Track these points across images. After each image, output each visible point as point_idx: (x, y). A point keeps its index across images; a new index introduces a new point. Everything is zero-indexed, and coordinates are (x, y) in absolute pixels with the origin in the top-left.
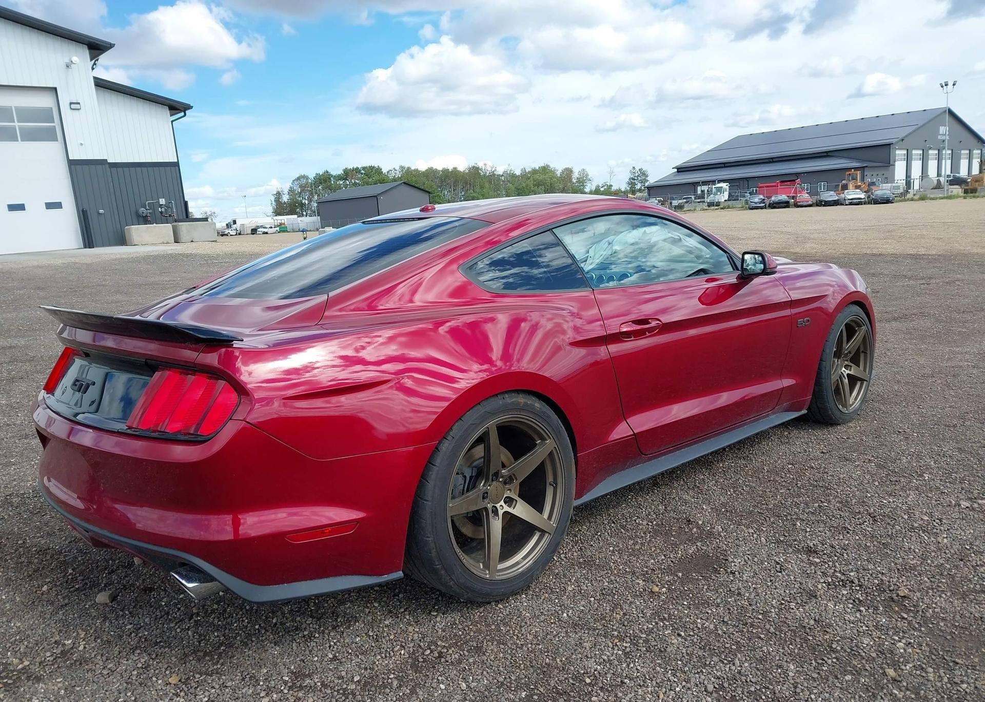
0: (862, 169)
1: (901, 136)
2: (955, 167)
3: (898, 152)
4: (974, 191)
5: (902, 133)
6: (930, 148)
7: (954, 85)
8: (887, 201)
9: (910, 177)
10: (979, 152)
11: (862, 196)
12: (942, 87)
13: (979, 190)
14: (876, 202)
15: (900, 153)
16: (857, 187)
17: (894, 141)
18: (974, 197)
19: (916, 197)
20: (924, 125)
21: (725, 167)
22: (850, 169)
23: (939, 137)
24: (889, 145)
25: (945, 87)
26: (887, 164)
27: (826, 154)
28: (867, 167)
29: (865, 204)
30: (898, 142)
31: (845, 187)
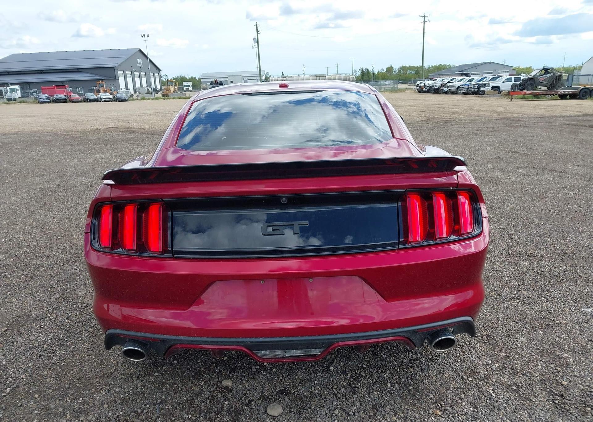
0: (102, 80)
1: (119, 63)
2: (148, 83)
3: (119, 72)
4: (167, 95)
5: (119, 61)
6: (135, 71)
7: (148, 36)
8: (125, 100)
9: (128, 87)
11: (111, 97)
12: (142, 37)
13: (169, 95)
14: (120, 101)
15: (120, 73)
16: (105, 91)
17: (116, 65)
18: (168, 99)
19: (139, 98)
20: (129, 58)
21: (9, 74)
22: (98, 80)
23: (138, 65)
24: (113, 68)
25: (144, 37)
26: (115, 79)
27: (77, 70)
28: (104, 79)
29: (113, 101)
30: (118, 66)
31: (98, 91)
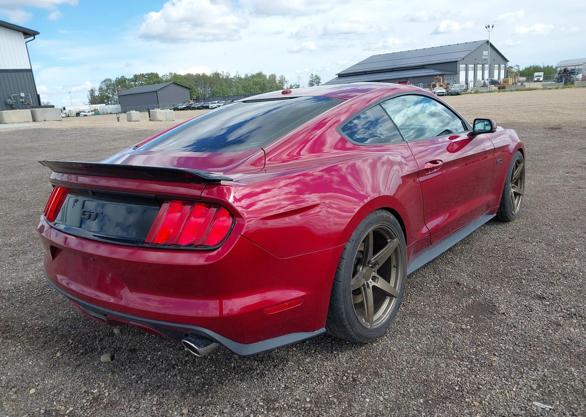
0: (442, 75)
1: (463, 56)
2: (491, 74)
3: (461, 66)
4: (504, 88)
5: (463, 55)
6: (478, 64)
7: (493, 27)
8: (458, 94)
9: (468, 80)
10: (504, 66)
11: (444, 91)
12: (486, 28)
13: (506, 87)
14: (452, 95)
15: (462, 66)
16: (441, 86)
17: (459, 59)
18: (504, 91)
19: (473, 92)
20: (475, 50)
21: (366, 74)
22: (436, 75)
23: (483, 57)
24: (456, 62)
25: (488, 28)
26: (456, 73)
27: (422, 67)
28: (444, 74)
29: (446, 95)
30: (460, 60)
31: (434, 86)
